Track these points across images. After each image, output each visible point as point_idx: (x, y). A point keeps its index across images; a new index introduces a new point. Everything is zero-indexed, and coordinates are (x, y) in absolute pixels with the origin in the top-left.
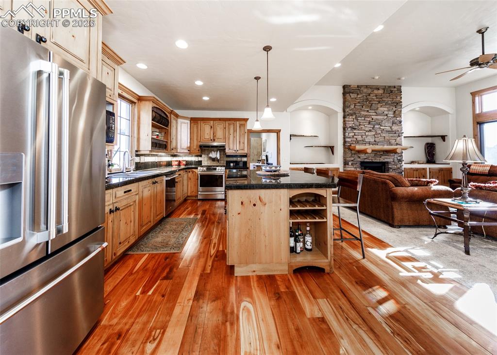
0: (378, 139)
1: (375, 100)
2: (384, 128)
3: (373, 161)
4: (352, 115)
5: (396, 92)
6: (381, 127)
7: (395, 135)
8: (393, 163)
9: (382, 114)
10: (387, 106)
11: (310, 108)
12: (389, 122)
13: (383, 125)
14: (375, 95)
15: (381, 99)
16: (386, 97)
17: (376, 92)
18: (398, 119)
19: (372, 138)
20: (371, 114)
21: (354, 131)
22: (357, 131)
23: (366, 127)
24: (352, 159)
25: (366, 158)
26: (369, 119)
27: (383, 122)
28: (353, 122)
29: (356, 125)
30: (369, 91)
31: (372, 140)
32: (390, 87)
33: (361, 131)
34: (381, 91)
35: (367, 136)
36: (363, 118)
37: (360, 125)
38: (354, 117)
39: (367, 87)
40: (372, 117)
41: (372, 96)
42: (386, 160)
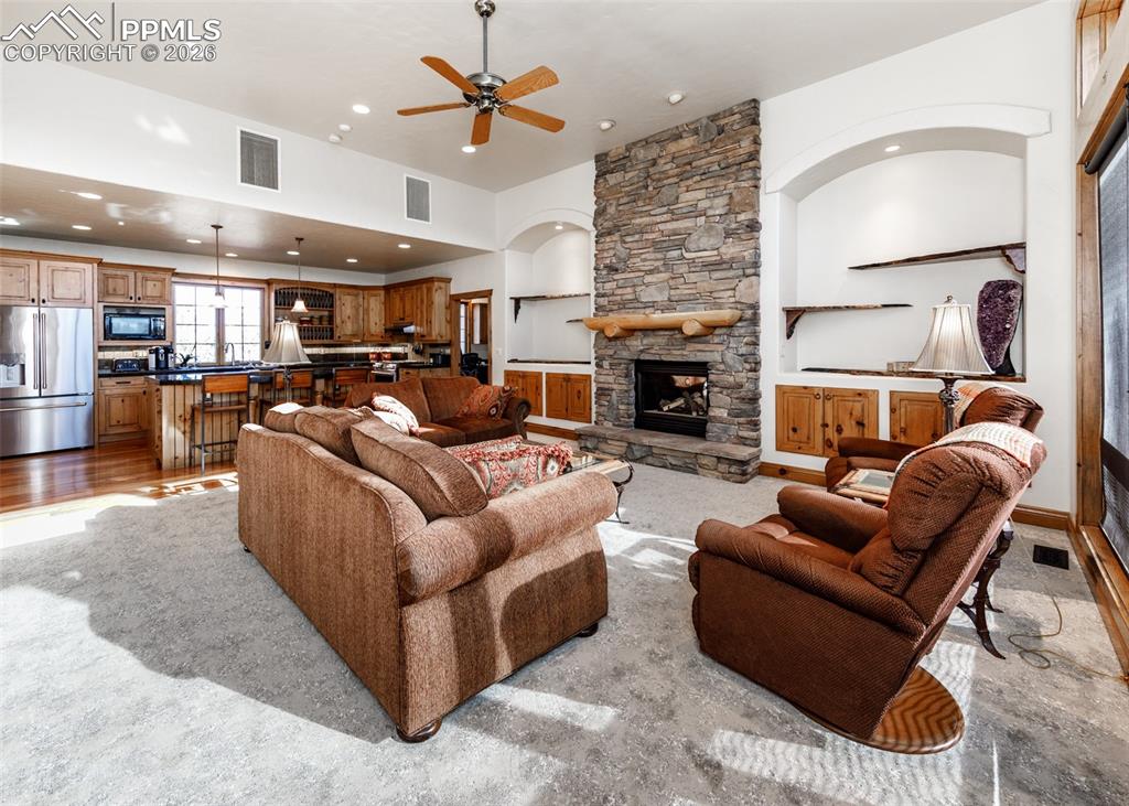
0: (678, 291)
1: (671, 173)
2: (693, 255)
3: (664, 358)
4: (609, 234)
5: (736, 127)
6: (687, 255)
7: (731, 273)
8: (722, 367)
9: (694, 212)
10: (705, 184)
11: (559, 228)
12: (713, 233)
13: (692, 246)
14: (670, 157)
15: (690, 163)
16: (703, 154)
17: (673, 147)
18: (742, 217)
19: (660, 290)
20: (658, 219)
21: (616, 277)
22: (623, 276)
23: (645, 260)
24: (611, 352)
25: (642, 351)
26: (651, 236)
27: (694, 237)
28: (612, 253)
29: (619, 259)
30: (654, 151)
31: (661, 297)
32: (714, 118)
33: (632, 275)
34: (687, 142)
35: (647, 285)
36: (637, 237)
37: (630, 256)
38: (616, 237)
39: (646, 142)
40: (662, 227)
41: (666, 166)
42: (701, 357)
